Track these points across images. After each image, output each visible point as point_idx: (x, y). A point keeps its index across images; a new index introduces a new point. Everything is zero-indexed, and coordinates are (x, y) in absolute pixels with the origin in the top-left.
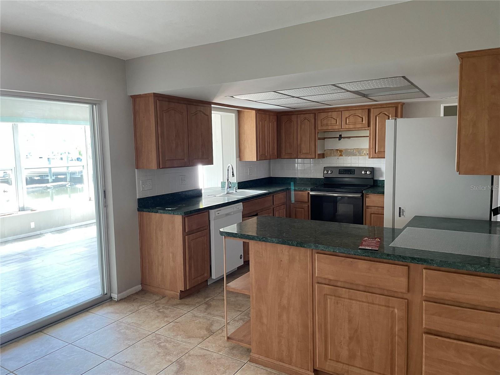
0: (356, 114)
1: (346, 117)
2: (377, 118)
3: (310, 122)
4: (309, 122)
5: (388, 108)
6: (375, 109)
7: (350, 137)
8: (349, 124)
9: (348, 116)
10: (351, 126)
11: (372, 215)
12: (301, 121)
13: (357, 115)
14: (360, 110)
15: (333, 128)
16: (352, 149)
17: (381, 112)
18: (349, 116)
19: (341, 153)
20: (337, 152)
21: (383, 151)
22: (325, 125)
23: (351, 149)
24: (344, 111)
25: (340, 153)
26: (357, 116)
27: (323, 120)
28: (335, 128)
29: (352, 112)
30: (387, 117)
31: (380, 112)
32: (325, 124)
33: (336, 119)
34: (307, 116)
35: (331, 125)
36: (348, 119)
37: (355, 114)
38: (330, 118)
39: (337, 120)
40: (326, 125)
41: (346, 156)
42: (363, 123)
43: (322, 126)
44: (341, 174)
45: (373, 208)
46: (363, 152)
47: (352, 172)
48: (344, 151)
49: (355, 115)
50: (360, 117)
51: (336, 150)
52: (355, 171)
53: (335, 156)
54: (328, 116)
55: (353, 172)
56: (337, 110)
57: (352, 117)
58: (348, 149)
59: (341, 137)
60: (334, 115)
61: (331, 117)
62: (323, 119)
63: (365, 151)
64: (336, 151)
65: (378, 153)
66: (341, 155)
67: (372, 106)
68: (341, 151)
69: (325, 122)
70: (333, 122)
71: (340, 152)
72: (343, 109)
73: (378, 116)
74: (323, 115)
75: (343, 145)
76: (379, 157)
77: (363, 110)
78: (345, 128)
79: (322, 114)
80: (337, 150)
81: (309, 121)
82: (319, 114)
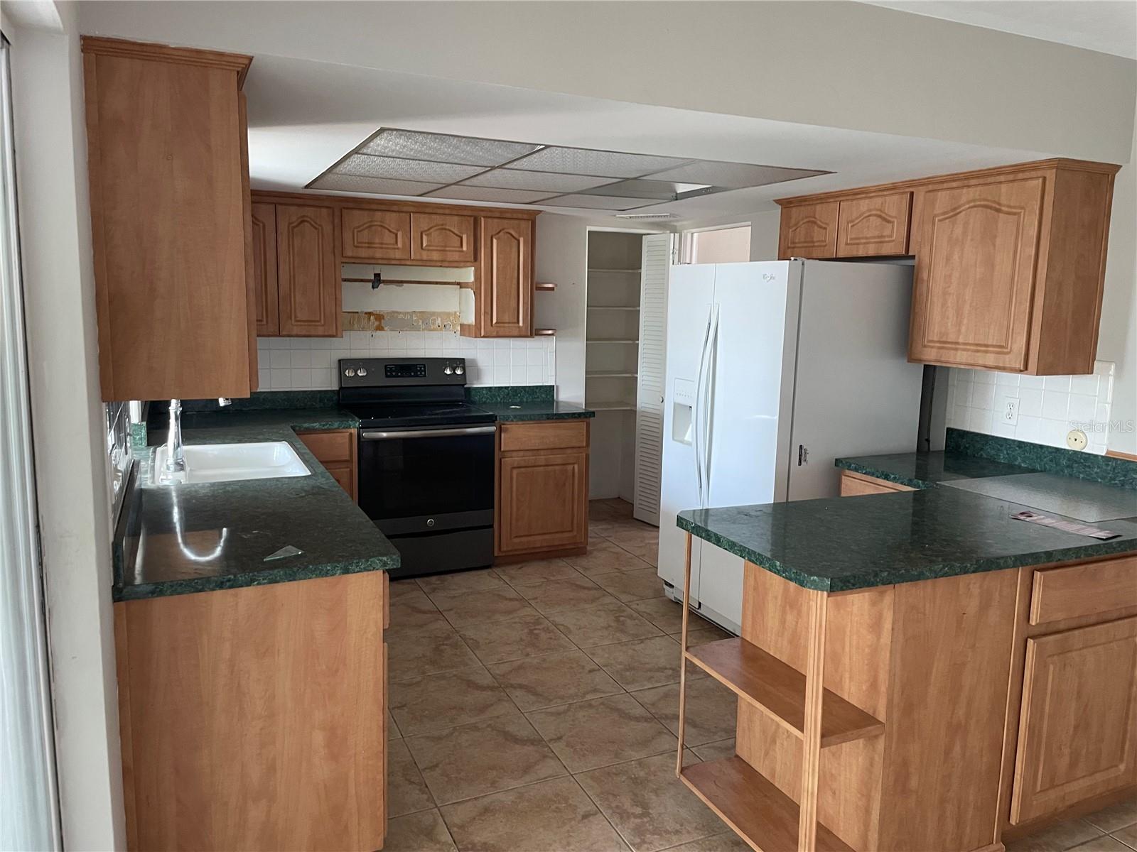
0: (446, 225)
1: (422, 229)
2: (495, 241)
3: (318, 232)
4: (316, 231)
5: (516, 222)
6: (489, 220)
7: (402, 282)
8: (428, 250)
9: (426, 229)
10: (435, 256)
11: (515, 472)
12: (290, 224)
13: (447, 227)
14: (456, 218)
15: (387, 256)
16: (408, 313)
17: (503, 229)
18: (429, 229)
19: (380, 321)
20: (369, 319)
21: (507, 321)
22: (364, 245)
23: (406, 313)
24: (417, 215)
25: (378, 321)
26: (448, 232)
27: (358, 231)
28: (392, 256)
29: (438, 219)
30: (516, 241)
31: (501, 228)
32: (365, 243)
33: (395, 231)
34: (309, 212)
35: (382, 248)
36: (427, 235)
37: (443, 225)
38: (379, 228)
39: (396, 235)
40: (367, 245)
41: (391, 330)
42: (462, 251)
43: (357, 247)
44: (391, 376)
45: (514, 454)
46: (435, 320)
47: (419, 371)
48: (387, 318)
49: (444, 227)
50: (457, 235)
51: (366, 313)
52: (425, 367)
53: (363, 329)
54: (372, 221)
55: (421, 371)
56: (395, 208)
57: (437, 232)
58: (397, 312)
59: (380, 280)
60: (391, 219)
61: (381, 226)
62: (359, 227)
63: (439, 319)
64: (366, 316)
65: (498, 325)
66: (380, 328)
67: (483, 211)
68: (379, 317)
69: (365, 236)
70: (388, 238)
71: (376, 319)
72: (411, 209)
73: (497, 236)
74: (358, 218)
75: (385, 300)
76: (500, 334)
77: (463, 218)
78: (418, 257)
79: (357, 212)
80: (370, 314)
81: (316, 228)
82: (345, 211)
